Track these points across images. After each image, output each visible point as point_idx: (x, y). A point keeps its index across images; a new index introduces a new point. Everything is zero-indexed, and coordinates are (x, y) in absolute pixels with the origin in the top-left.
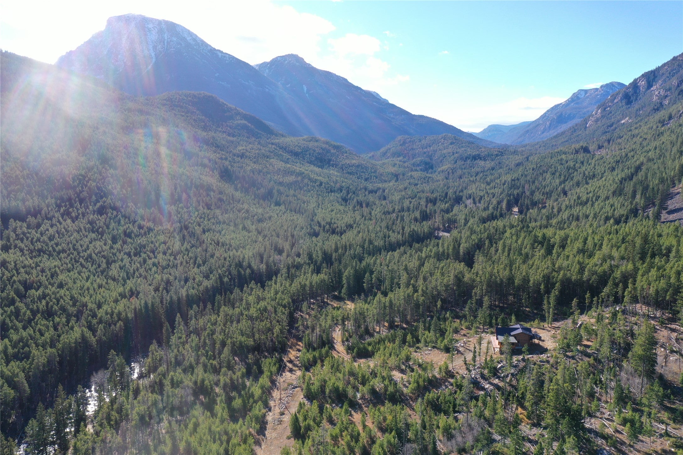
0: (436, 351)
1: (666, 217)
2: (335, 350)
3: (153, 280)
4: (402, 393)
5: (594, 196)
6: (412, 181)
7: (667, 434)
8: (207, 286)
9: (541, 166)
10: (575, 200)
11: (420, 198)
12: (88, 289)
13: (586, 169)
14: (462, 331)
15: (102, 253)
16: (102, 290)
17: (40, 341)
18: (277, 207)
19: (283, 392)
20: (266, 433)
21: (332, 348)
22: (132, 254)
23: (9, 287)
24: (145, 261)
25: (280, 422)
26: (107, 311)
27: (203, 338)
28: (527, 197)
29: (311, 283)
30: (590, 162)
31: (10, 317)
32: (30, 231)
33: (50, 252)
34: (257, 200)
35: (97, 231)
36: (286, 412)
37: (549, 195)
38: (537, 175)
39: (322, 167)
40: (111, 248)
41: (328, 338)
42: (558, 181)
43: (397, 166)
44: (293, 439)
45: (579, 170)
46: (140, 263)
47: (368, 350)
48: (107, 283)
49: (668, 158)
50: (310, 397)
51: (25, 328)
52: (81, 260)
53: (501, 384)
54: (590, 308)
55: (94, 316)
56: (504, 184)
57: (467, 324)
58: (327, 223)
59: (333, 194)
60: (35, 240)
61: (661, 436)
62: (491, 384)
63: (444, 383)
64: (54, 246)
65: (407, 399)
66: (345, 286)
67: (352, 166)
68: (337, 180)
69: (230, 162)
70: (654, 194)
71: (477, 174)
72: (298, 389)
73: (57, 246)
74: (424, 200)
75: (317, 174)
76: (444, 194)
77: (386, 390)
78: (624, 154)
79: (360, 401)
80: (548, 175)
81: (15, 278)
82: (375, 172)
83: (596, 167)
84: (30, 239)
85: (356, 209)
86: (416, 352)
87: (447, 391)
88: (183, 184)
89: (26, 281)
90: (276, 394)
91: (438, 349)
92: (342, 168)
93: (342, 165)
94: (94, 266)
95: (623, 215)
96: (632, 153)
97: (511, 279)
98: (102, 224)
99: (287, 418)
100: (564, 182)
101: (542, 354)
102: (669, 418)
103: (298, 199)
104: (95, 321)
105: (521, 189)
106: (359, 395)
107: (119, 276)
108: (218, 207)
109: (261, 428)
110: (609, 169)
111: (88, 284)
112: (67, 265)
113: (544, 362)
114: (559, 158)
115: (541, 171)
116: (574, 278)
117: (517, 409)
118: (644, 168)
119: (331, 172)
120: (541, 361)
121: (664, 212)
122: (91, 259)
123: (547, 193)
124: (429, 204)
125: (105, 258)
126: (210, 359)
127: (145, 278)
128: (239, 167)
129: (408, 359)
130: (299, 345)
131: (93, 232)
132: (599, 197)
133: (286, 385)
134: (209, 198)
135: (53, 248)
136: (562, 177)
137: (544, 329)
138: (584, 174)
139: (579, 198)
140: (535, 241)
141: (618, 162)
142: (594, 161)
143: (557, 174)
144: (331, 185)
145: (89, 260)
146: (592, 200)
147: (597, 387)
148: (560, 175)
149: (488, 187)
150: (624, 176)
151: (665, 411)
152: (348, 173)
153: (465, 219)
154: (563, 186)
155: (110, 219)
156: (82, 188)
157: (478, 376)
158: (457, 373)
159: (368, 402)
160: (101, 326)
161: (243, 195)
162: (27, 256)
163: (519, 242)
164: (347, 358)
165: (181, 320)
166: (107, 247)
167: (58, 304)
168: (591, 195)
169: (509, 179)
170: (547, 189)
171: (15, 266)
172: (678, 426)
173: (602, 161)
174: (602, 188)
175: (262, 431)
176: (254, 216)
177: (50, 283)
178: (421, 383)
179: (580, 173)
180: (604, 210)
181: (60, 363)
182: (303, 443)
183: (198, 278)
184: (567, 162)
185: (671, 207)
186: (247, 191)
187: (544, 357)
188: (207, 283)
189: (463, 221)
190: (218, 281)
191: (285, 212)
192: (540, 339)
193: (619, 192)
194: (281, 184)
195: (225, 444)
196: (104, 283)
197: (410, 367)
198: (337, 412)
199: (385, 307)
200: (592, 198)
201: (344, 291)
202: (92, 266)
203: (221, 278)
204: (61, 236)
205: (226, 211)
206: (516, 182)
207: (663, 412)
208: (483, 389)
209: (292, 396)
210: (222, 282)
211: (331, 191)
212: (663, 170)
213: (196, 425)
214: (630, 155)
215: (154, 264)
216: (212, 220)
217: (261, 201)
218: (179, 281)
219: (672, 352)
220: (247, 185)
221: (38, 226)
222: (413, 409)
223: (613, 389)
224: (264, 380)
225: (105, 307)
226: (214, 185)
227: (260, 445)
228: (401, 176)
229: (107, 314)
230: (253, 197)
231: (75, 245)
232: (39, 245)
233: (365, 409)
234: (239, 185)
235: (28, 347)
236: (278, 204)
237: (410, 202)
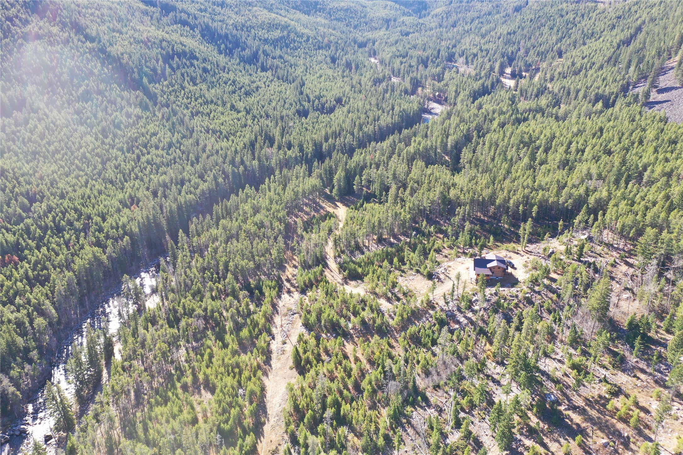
0: (419, 277)
1: (655, 96)
2: (328, 268)
3: (149, 182)
4: (388, 325)
5: (588, 62)
6: (404, 28)
7: (605, 380)
8: (203, 190)
9: (539, 17)
10: (568, 67)
11: (411, 57)
12: (89, 197)
13: (586, 24)
14: (444, 250)
15: (96, 151)
16: (103, 197)
17: (56, 263)
18: (264, 73)
19: (283, 318)
20: (272, 362)
21: (326, 266)
22: (125, 149)
23: (13, 202)
24: (139, 158)
25: (283, 352)
26: (111, 224)
27: (207, 260)
28: (521, 59)
29: (303, 191)
30: (591, 15)
31: (22, 236)
32: (18, 128)
33: (44, 153)
34: (242, 64)
35: (86, 122)
36: (288, 341)
37: (542, 55)
38: (534, 29)
39: (308, 13)
40: (103, 143)
41: (321, 255)
42: (554, 38)
43: (388, 7)
44: (294, 370)
45: (578, 25)
46: (134, 160)
47: (358, 273)
48: (106, 188)
49: (670, 20)
50: (307, 325)
51: (38, 248)
52: (76, 161)
53: (474, 319)
54: (562, 233)
55: (100, 230)
56: (499, 38)
57: (449, 243)
58: (316, 97)
59: (321, 51)
60: (26, 140)
61: (600, 381)
62: (465, 317)
63: (425, 314)
64: (47, 146)
65: (392, 331)
66: (336, 188)
67: (340, 10)
68: (324, 33)
69: (210, 14)
70: (648, 68)
71: (473, 20)
72: (297, 315)
73: (49, 145)
74: (415, 59)
75: (304, 25)
76: (435, 53)
77: (374, 322)
78: (627, 8)
79: (352, 331)
80: (546, 30)
81: (16, 190)
82: (365, 16)
83: (596, 23)
84: (21, 139)
85: (345, 74)
86: (401, 276)
87: (427, 325)
88: (164, 53)
89: (28, 193)
90: (277, 320)
91: (422, 274)
92: (329, 13)
93: (330, 9)
94: (90, 169)
95: (613, 93)
96: (636, 7)
97: (492, 198)
98: (89, 114)
99: (289, 348)
100: (560, 40)
101: (512, 287)
102: (610, 363)
103: (285, 62)
104: (102, 236)
105: (516, 46)
106: (350, 326)
107: (117, 178)
108: (204, 80)
109: (267, 358)
110: (609, 26)
111: (88, 191)
112: (64, 168)
113: (513, 297)
114: (560, 7)
115: (539, 24)
116: (551, 200)
117: (485, 345)
118: (645, 29)
119: (319, 19)
120: (511, 296)
121: (654, 90)
122: (86, 158)
123: (542, 53)
124: (420, 66)
125: (99, 157)
126: (216, 282)
127: (142, 180)
128: (220, 21)
129: (394, 285)
130: (295, 260)
131: (82, 124)
132: (594, 64)
133: (286, 310)
134: (193, 68)
135: (46, 148)
136: (560, 33)
137: (518, 253)
138: (583, 31)
139: (573, 64)
140: (521, 142)
141: (619, 17)
142: (595, 14)
143: (555, 29)
144: (319, 41)
145: (84, 160)
146: (586, 68)
147: (556, 324)
148: (558, 31)
149: (483, 41)
150: (622, 38)
151: (608, 354)
152: (336, 19)
153: (456, 91)
154: (559, 45)
155: (97, 106)
156: (62, 69)
157: (455, 309)
158: (437, 304)
159: (358, 332)
160: (109, 242)
161: (228, 58)
162: (23, 161)
163: (506, 140)
164: (339, 278)
165: (183, 235)
166: (98, 143)
167: (64, 217)
168: (586, 60)
169: (505, 32)
170: (543, 48)
171: (14, 174)
172: (616, 372)
173: (604, 15)
174: (598, 52)
175: (268, 361)
176: (241, 88)
177: (52, 194)
178: (405, 316)
179: (579, 30)
180: (595, 83)
181: (79, 283)
182: (304, 377)
183: (195, 180)
184: (567, 14)
185: (662, 85)
186: (229, 53)
187: (514, 290)
188: (204, 186)
189: (454, 94)
190: (214, 182)
191: (272, 80)
192: (513, 267)
193: (613, 60)
194: (266, 41)
195: (237, 377)
196: (103, 189)
197: (396, 296)
198: (332, 343)
199: (374, 226)
200: (586, 65)
201: (335, 191)
202: (88, 168)
203: (215, 178)
204: (51, 132)
205: (212, 85)
206: (512, 35)
207: (606, 356)
208: (458, 322)
209: (292, 323)
210: (217, 184)
211: (320, 48)
212: (662, 37)
213: (211, 356)
214: (634, 9)
215: (148, 162)
216: (200, 101)
217: (247, 67)
218: (176, 185)
219: (626, 289)
220: (231, 46)
221: (26, 122)
222: (397, 340)
223: (569, 328)
224: (266, 307)
225: (110, 220)
226: (197, 50)
227: (267, 376)
228: (392, 23)
229: (112, 228)
230: (238, 60)
231: (66, 144)
232: (32, 147)
233: (356, 339)
234: (223, 46)
235: (47, 269)
236: (264, 69)
237: (401, 63)
